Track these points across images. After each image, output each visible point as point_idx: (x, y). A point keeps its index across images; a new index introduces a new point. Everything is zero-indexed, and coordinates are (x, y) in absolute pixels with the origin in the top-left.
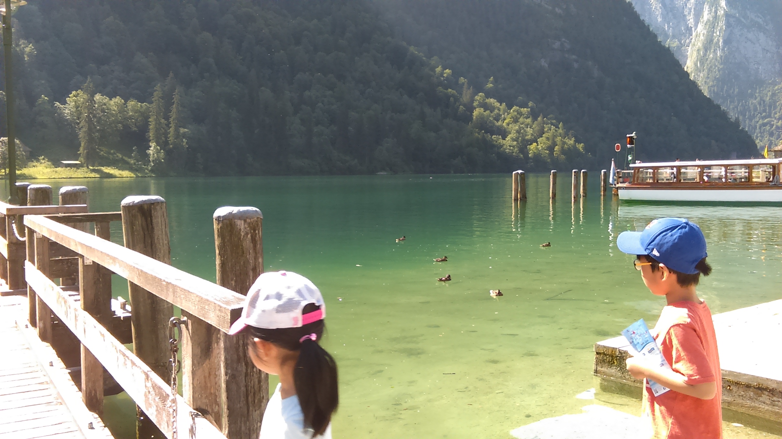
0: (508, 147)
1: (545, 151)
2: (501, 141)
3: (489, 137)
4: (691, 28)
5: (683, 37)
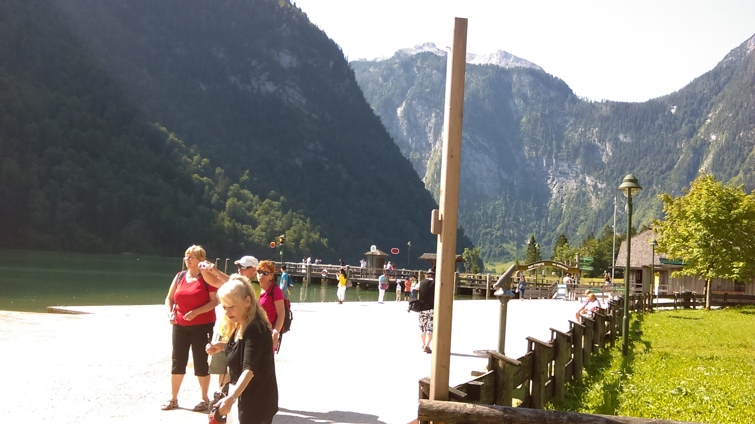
0: (257, 237)
1: (292, 243)
2: (251, 230)
3: (239, 226)
4: (431, 144)
5: (424, 151)
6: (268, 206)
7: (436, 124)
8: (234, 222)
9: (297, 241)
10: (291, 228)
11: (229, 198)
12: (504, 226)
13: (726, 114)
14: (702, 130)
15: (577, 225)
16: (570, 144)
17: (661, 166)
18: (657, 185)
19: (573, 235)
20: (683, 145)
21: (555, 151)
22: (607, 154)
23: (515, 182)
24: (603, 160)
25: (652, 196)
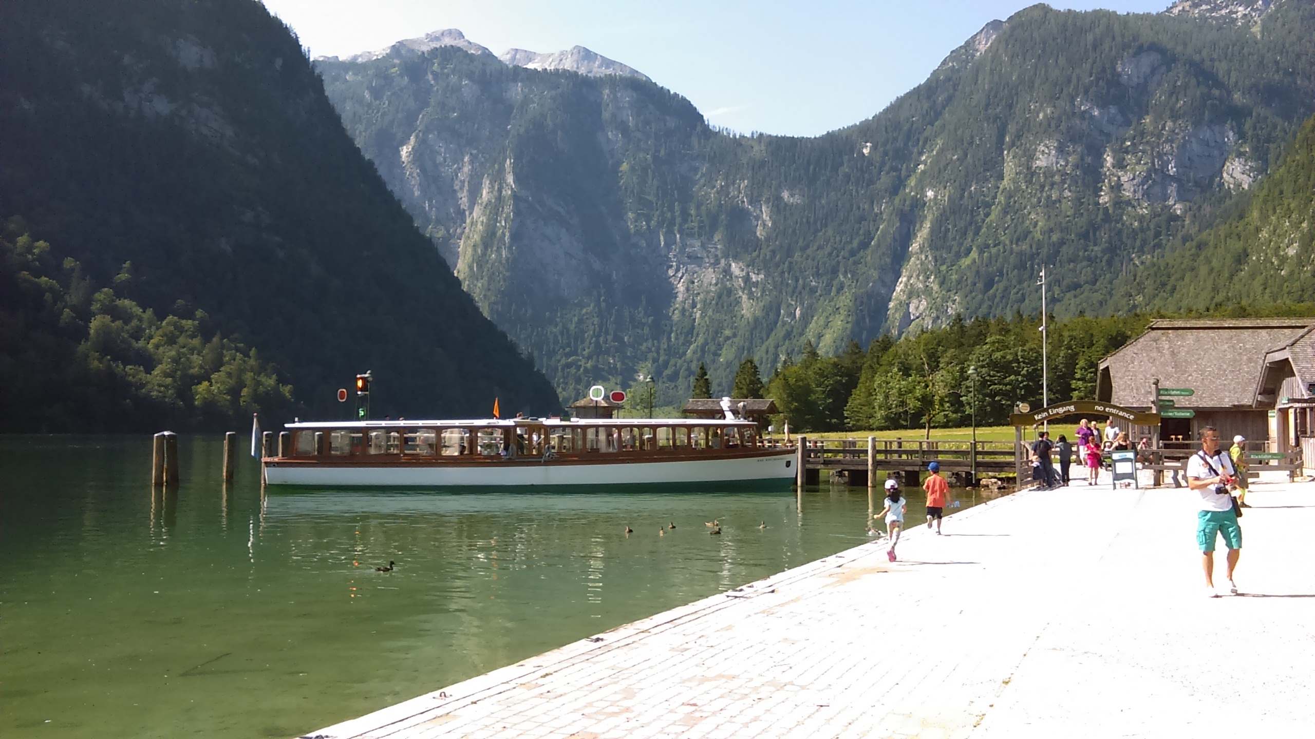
0: (156, 387)
1: (225, 396)
2: (143, 376)
3: (119, 367)
4: (464, 210)
5: (452, 224)
6: (172, 328)
7: (471, 176)
8: (109, 361)
9: (235, 392)
10: (222, 369)
11: (94, 315)
12: (598, 351)
13: (949, 156)
14: (912, 182)
15: (719, 345)
16: (703, 207)
17: (851, 242)
18: (845, 276)
19: (714, 361)
20: (883, 207)
21: (678, 220)
22: (764, 225)
23: (614, 275)
24: (758, 234)
25: (838, 292)
